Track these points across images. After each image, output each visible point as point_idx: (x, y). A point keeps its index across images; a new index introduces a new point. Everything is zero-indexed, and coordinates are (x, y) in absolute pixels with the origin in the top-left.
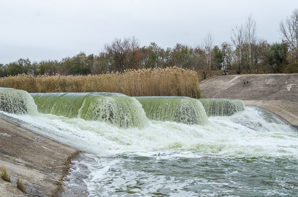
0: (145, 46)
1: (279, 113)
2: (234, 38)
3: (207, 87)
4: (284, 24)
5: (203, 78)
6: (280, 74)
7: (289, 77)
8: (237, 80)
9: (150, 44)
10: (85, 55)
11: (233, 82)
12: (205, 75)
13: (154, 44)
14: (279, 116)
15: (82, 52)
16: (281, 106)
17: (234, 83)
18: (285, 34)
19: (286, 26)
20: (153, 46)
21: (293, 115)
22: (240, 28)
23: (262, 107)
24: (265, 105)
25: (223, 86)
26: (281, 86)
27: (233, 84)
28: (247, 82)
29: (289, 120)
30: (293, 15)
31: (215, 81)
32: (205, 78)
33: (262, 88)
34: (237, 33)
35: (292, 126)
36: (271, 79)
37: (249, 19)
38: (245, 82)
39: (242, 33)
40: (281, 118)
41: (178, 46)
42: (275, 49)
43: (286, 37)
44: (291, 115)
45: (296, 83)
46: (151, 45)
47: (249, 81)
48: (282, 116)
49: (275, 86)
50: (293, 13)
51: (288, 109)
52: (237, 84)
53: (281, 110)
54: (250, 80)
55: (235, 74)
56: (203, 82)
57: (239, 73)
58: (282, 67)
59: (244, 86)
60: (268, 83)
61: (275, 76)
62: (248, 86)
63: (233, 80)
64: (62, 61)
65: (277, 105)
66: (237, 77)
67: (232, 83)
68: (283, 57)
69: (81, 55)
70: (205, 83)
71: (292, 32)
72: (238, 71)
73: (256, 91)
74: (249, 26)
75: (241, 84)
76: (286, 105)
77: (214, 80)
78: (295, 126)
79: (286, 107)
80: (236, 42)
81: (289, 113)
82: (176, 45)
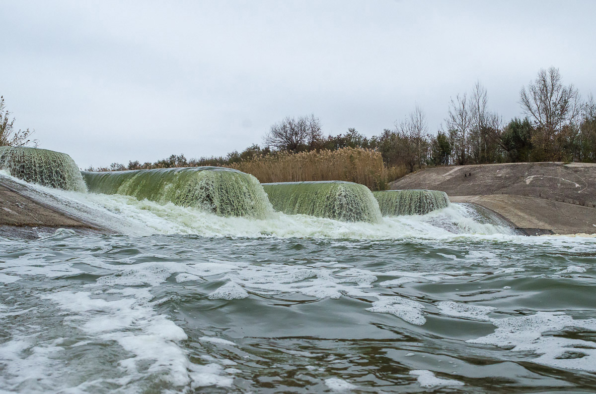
0: (341, 135)
1: (502, 212)
2: (454, 114)
3: (412, 182)
4: (527, 92)
6: (520, 163)
7: (532, 166)
8: (455, 172)
9: (348, 131)
10: (259, 148)
11: (450, 175)
13: (353, 131)
14: (500, 215)
15: (255, 144)
16: (506, 201)
17: (451, 177)
18: (529, 107)
19: (530, 95)
20: (351, 134)
21: (522, 214)
22: (462, 98)
23: (477, 203)
24: (482, 200)
25: (435, 180)
26: (517, 179)
27: (448, 178)
28: (470, 174)
29: (514, 220)
30: (538, 78)
31: (424, 175)
33: (489, 181)
34: (459, 106)
35: (518, 228)
36: (505, 170)
37: (477, 87)
38: (466, 175)
39: (466, 107)
40: (503, 217)
41: (387, 133)
42: (514, 128)
43: (530, 110)
44: (520, 213)
45: (540, 174)
46: (349, 133)
47: (472, 173)
48: (505, 214)
49: (509, 178)
50: (538, 76)
51: (515, 205)
52: (454, 178)
53: (505, 207)
54: (474, 172)
56: (407, 176)
57: (462, 164)
58: (524, 153)
59: (463, 180)
60: (500, 175)
61: (512, 165)
62: (470, 181)
63: (451, 172)
64: (227, 157)
65: (500, 201)
66: (458, 168)
67: (448, 176)
68: (525, 139)
69: (254, 149)
70: (410, 178)
71: (539, 104)
73: (479, 185)
74: (477, 96)
75: (459, 177)
76: (514, 201)
77: (424, 173)
78: (522, 229)
79: (514, 203)
80: (456, 117)
81: (516, 211)
82: (383, 132)
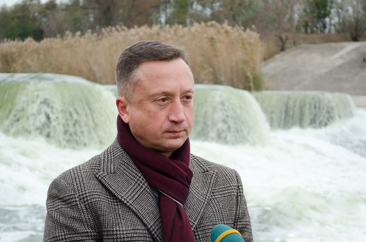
3: (284, 68)
5: (280, 48)
8: (349, 53)
11: (341, 57)
12: (283, 43)
25: (320, 65)
32: (283, 49)
38: (365, 59)
52: (349, 63)
55: (346, 40)
57: (355, 39)
59: (362, 67)
63: (342, 53)
66: (351, 46)
67: (339, 60)
72: (354, 34)
75: (355, 62)
